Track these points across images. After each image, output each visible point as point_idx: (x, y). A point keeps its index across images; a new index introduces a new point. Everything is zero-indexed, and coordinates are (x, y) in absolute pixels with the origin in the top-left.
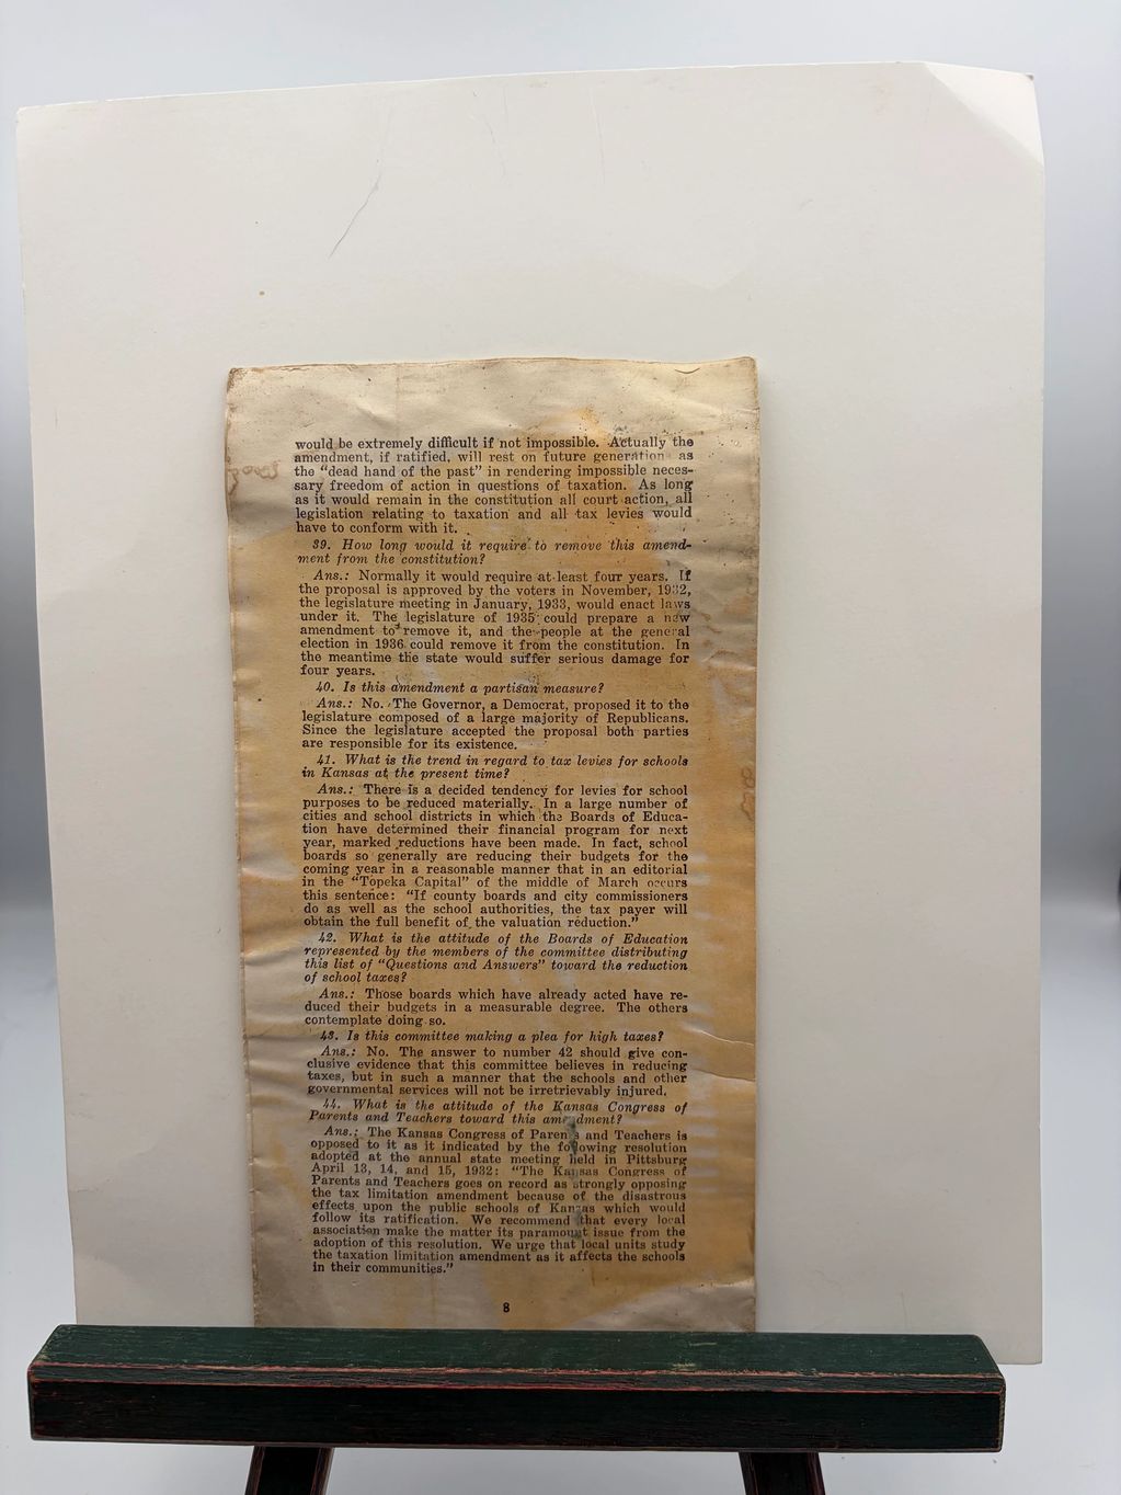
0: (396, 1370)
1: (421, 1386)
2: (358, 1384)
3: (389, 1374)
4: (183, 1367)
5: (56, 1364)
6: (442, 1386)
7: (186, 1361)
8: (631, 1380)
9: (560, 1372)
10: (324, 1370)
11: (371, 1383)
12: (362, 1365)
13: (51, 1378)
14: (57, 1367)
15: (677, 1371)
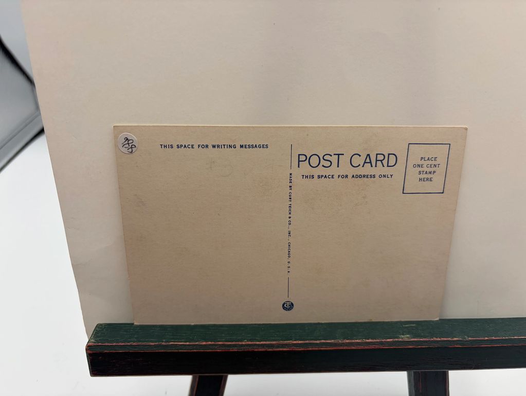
0: (268, 343)
1: (281, 349)
2: (250, 349)
3: (265, 344)
4: (163, 343)
5: (100, 344)
6: (291, 349)
7: (164, 340)
8: (381, 343)
9: (348, 341)
10: (233, 343)
11: (256, 349)
12: (251, 340)
13: (98, 350)
14: (101, 345)
15: (402, 339)
